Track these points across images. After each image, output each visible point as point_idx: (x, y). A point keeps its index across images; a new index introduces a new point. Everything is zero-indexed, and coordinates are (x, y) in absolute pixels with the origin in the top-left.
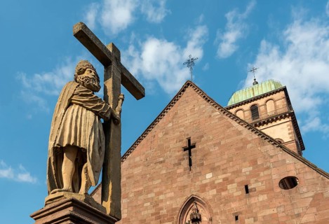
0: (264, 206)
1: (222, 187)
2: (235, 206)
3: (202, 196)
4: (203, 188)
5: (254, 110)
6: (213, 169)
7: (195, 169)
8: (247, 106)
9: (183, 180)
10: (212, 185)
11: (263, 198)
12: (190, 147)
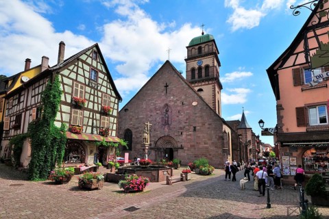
0: (187, 110)
1: (175, 102)
2: (179, 108)
3: (169, 104)
4: (170, 101)
5: (200, 49)
6: (173, 95)
7: (168, 95)
8: (197, 47)
9: (164, 97)
10: (173, 101)
11: (187, 107)
12: (167, 86)
